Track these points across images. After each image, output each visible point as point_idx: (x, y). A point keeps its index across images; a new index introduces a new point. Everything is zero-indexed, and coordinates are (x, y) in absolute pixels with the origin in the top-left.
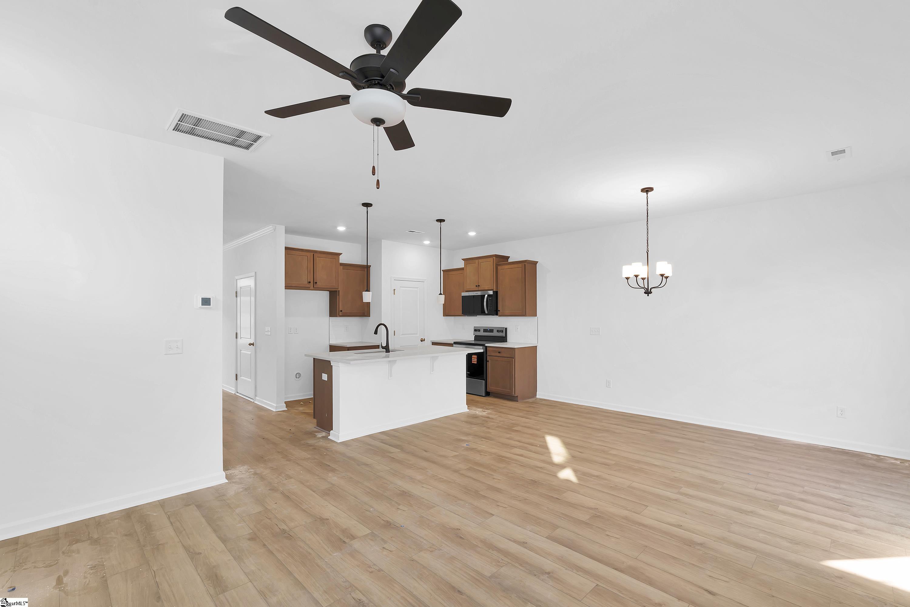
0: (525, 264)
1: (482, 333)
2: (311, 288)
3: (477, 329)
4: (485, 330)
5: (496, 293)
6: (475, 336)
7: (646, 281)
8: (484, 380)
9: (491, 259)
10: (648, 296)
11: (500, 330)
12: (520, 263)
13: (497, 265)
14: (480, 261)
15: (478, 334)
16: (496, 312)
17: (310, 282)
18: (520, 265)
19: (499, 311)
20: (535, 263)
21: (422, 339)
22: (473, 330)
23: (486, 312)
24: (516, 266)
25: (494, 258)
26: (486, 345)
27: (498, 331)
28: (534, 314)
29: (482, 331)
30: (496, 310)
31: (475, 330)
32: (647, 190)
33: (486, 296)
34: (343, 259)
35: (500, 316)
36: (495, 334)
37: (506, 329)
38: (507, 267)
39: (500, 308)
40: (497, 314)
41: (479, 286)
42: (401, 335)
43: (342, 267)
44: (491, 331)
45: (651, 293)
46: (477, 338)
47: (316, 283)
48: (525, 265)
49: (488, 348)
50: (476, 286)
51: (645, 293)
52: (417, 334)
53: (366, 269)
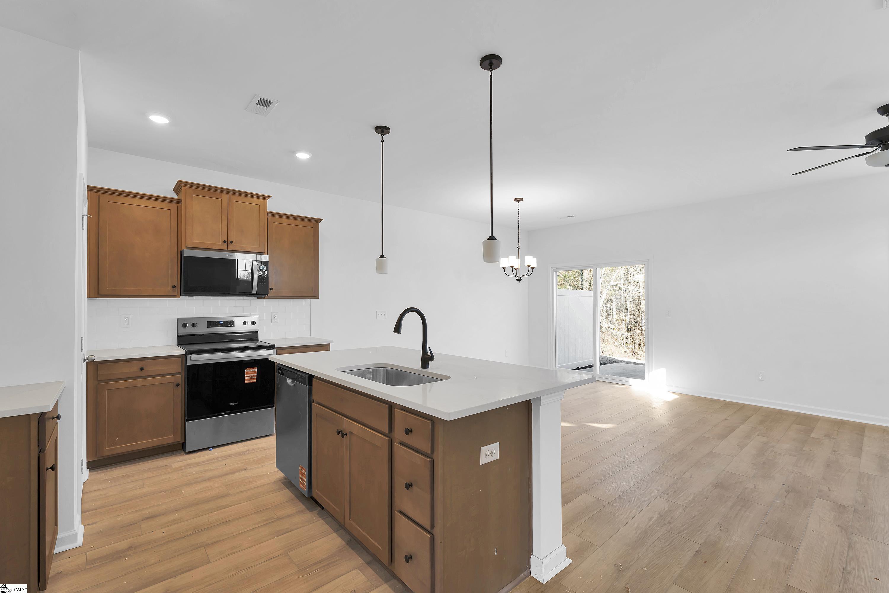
0: (318, 223)
7: (518, 270)
9: (262, 202)
10: (519, 282)
12: (310, 221)
14: (233, 197)
15: (191, 331)
19: (271, 289)
24: (303, 223)
32: (518, 200)
38: (285, 221)
39: (272, 284)
40: (266, 295)
41: (231, 242)
45: (521, 280)
50: (225, 242)
51: (517, 280)
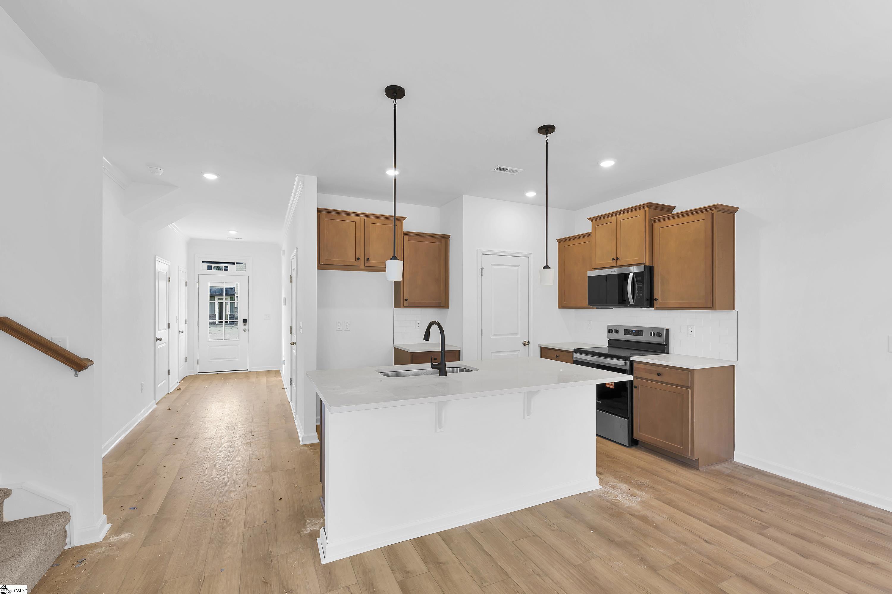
0: (713, 212)
1: (621, 336)
2: (360, 267)
3: (613, 329)
4: (628, 332)
5: (650, 270)
6: (610, 339)
8: (628, 418)
9: (641, 212)
11: (656, 333)
12: (700, 213)
13: (652, 222)
14: (620, 217)
15: (615, 336)
16: (649, 302)
17: (358, 259)
18: (702, 216)
19: (656, 300)
20: (731, 211)
21: (525, 341)
22: (606, 331)
23: (632, 302)
24: (691, 218)
25: (647, 209)
26: (632, 358)
27: (652, 334)
28: (731, 306)
29: (622, 332)
30: (649, 298)
31: (610, 331)
33: (631, 275)
34: (408, 226)
35: (657, 308)
36: (646, 338)
37: (668, 331)
38: (671, 222)
39: (657, 294)
40: (651, 305)
41: (618, 259)
42: (493, 336)
43: (407, 238)
44: (639, 333)
46: (612, 343)
47: (368, 260)
48: (713, 214)
49: (635, 365)
50: (613, 259)
52: (517, 334)
53: (444, 240)
